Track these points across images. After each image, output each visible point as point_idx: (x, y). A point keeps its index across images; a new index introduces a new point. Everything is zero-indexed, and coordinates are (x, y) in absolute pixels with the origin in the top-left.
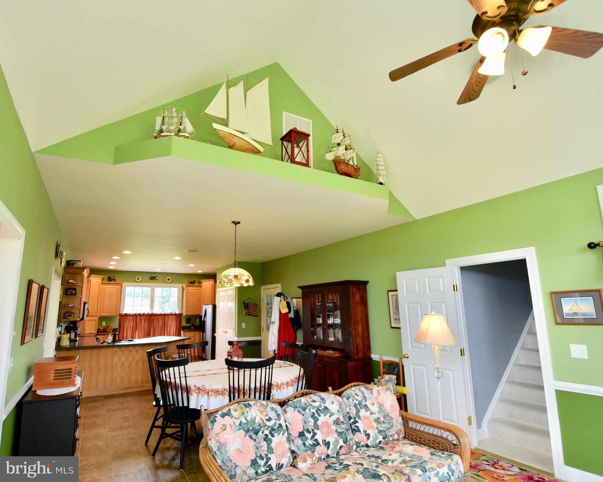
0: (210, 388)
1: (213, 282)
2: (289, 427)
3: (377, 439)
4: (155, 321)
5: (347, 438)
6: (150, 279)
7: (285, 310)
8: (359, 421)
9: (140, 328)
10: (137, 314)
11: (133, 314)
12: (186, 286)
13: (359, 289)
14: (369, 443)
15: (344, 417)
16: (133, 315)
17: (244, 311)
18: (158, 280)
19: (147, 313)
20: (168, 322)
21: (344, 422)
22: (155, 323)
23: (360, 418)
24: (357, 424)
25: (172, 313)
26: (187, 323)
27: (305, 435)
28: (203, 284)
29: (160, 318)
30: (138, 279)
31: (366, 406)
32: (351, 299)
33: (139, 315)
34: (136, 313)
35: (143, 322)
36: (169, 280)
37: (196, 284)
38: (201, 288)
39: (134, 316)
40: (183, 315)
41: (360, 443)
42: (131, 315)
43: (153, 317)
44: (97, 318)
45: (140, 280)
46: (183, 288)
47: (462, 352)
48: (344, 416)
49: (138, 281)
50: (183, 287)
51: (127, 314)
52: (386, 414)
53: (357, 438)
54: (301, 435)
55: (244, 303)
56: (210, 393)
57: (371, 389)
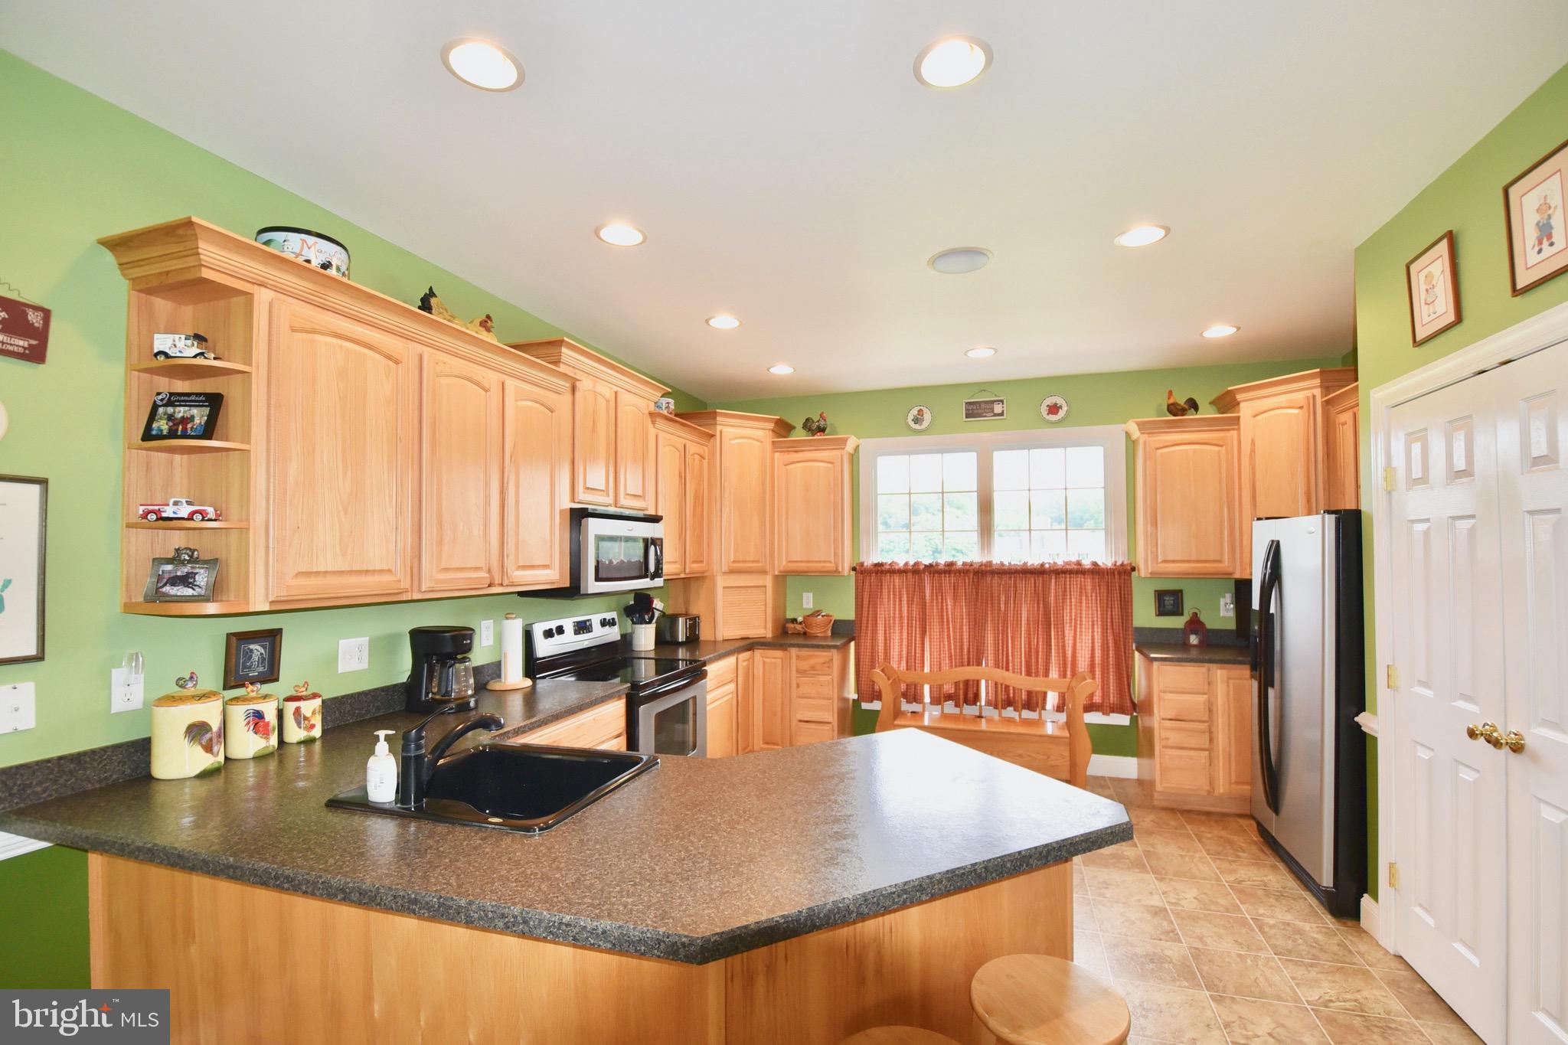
1: (1317, 381)
4: (1003, 598)
6: (967, 417)
9: (939, 628)
10: (922, 567)
11: (906, 564)
12: (1142, 426)
16: (903, 572)
18: (1002, 414)
19: (964, 564)
20: (1060, 606)
22: (1003, 608)
25: (1079, 563)
26: (1162, 612)
28: (1242, 404)
29: (1026, 587)
33: (931, 569)
34: (917, 564)
35: (950, 605)
36: (1054, 409)
37: (1206, 412)
38: (1235, 433)
39: (910, 576)
40: (1134, 574)
42: (900, 572)
43: (989, 579)
44: (768, 581)
45: (925, 424)
46: (1131, 444)
49: (917, 427)
50: (1127, 434)
51: (880, 565)
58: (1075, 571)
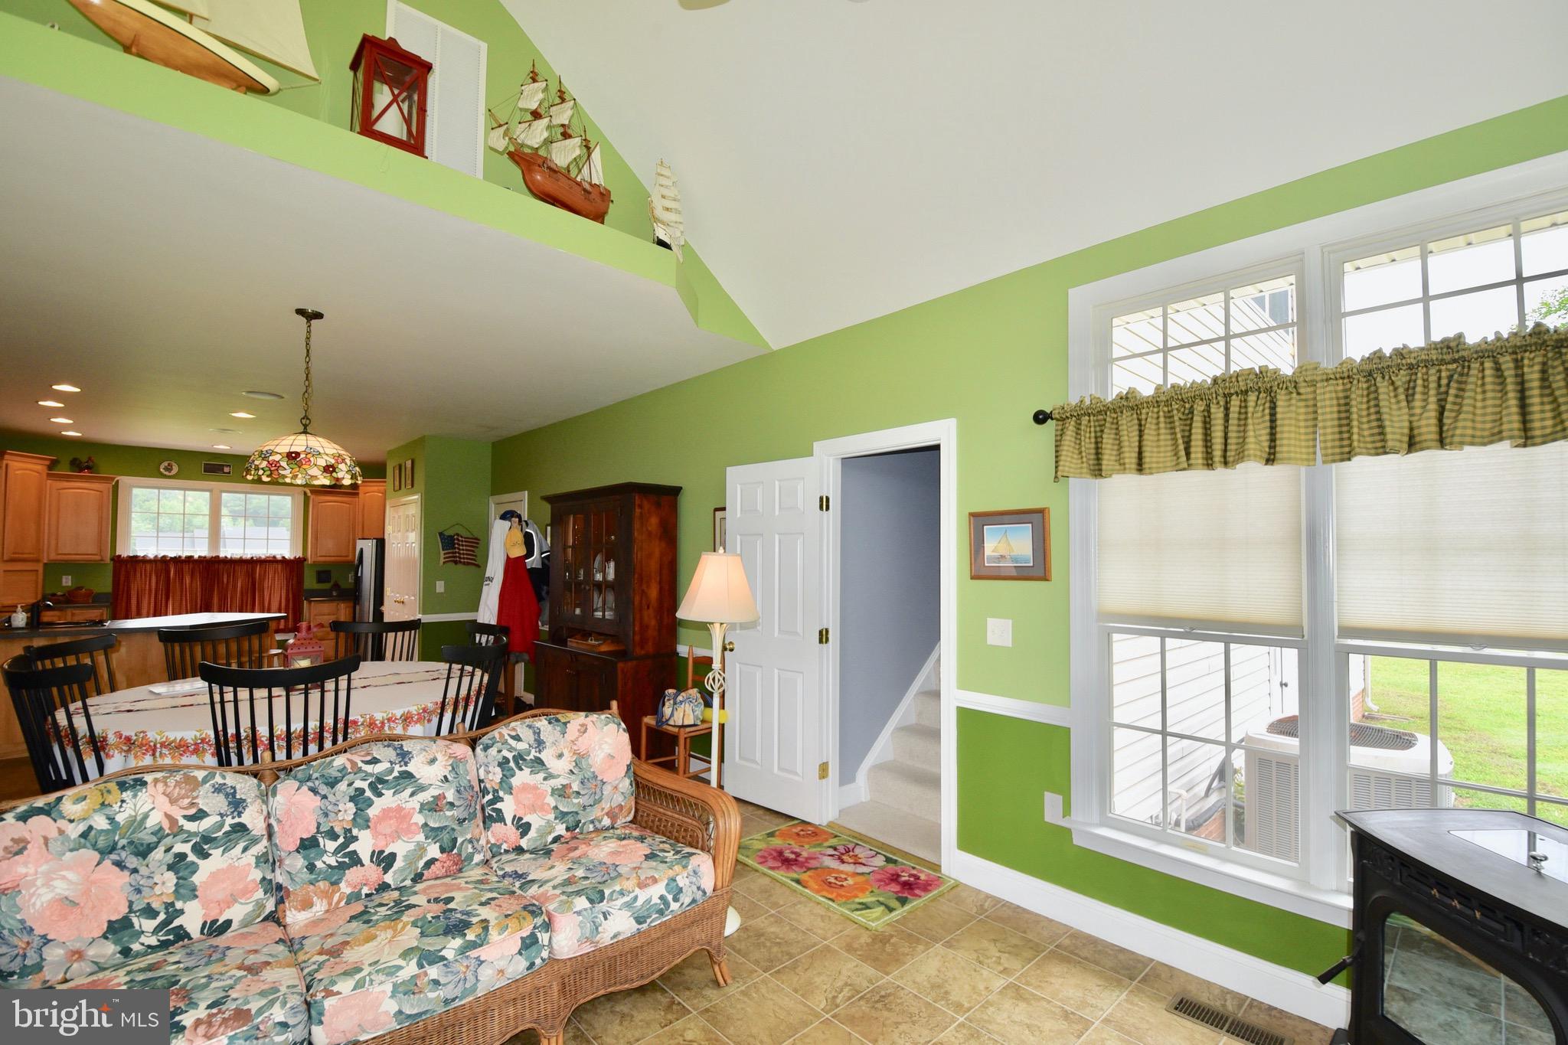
0: (158, 738)
2: (276, 828)
3: (550, 833)
4: (225, 576)
5: (455, 840)
6: (205, 472)
7: (519, 551)
8: (507, 797)
9: (178, 593)
10: (168, 558)
11: (156, 556)
12: (312, 492)
13: (658, 505)
14: (524, 843)
15: (458, 792)
16: (155, 561)
17: (442, 552)
18: (229, 473)
19: (199, 557)
20: (262, 580)
21: (456, 803)
22: (225, 580)
23: (510, 790)
24: (498, 806)
25: (274, 557)
26: (320, 580)
27: (318, 845)
28: (360, 488)
29: (240, 568)
30: (166, 469)
31: (539, 762)
32: (637, 525)
33: (177, 560)
34: (165, 556)
35: (188, 580)
38: (356, 498)
39: (159, 563)
40: (306, 563)
41: (499, 847)
42: (150, 561)
43: (217, 564)
44: (40, 567)
45: (173, 472)
46: (306, 497)
47: (823, 636)
48: (462, 788)
49: (167, 473)
51: (136, 556)
52: (588, 775)
53: (493, 836)
54: (308, 845)
55: (441, 534)
56: (159, 750)
57: (565, 724)
58: (272, 561)
